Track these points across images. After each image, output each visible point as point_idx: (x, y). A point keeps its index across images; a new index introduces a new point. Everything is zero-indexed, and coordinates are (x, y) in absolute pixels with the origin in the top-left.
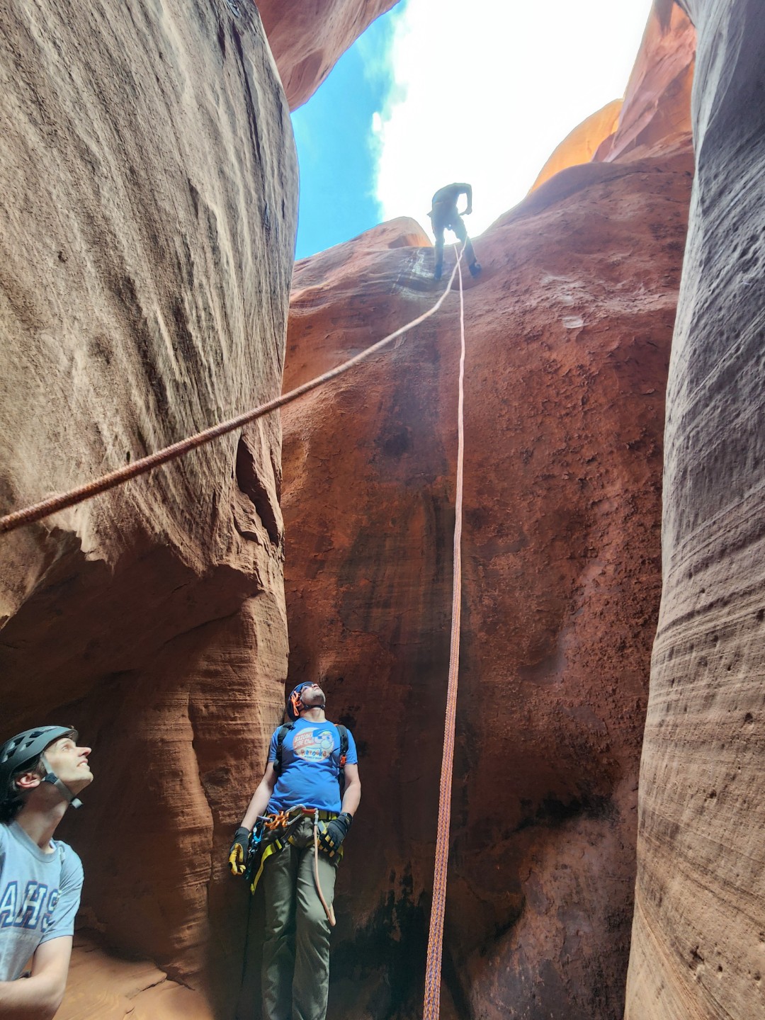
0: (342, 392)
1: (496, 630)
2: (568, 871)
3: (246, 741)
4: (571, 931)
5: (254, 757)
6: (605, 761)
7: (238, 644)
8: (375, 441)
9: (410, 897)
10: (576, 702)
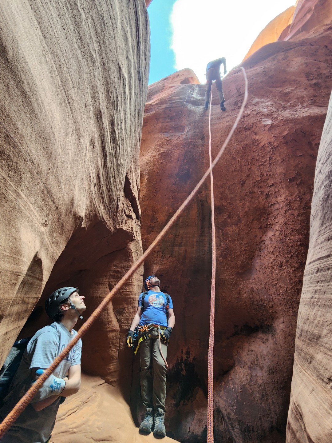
0: (161, 153)
1: (226, 257)
2: (253, 352)
3: (131, 298)
4: (254, 374)
5: (134, 304)
6: (271, 311)
7: (126, 260)
8: (176, 175)
9: (189, 359)
10: (260, 288)
